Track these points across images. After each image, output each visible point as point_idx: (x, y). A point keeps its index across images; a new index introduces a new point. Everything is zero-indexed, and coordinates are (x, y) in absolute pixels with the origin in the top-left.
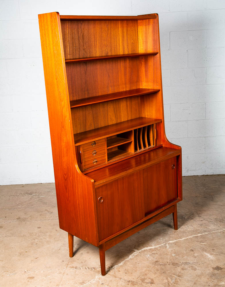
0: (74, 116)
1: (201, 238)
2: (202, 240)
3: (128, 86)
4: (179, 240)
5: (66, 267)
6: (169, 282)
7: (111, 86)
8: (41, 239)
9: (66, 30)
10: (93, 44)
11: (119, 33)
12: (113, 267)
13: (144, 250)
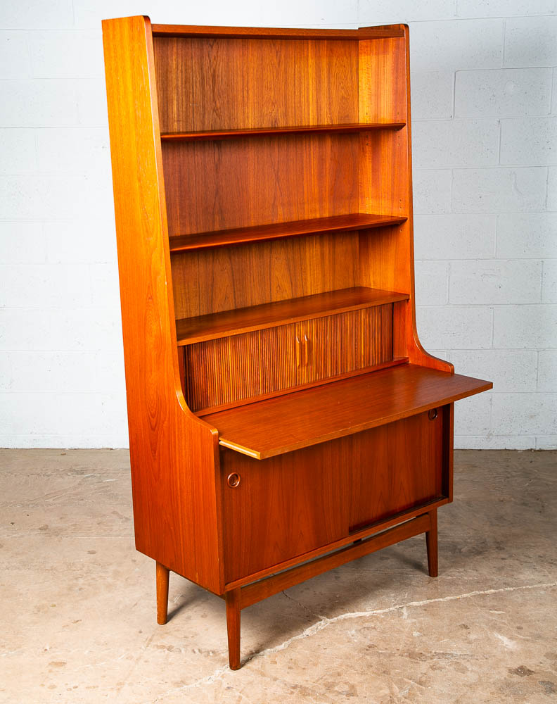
0: (184, 274)
1: (493, 599)
2: (495, 604)
3: (327, 205)
4: (437, 600)
5: (145, 645)
6: (393, 694)
7: (283, 205)
8: (93, 579)
9: (169, 60)
10: (240, 98)
11: (308, 72)
12: (262, 653)
13: (345, 619)
